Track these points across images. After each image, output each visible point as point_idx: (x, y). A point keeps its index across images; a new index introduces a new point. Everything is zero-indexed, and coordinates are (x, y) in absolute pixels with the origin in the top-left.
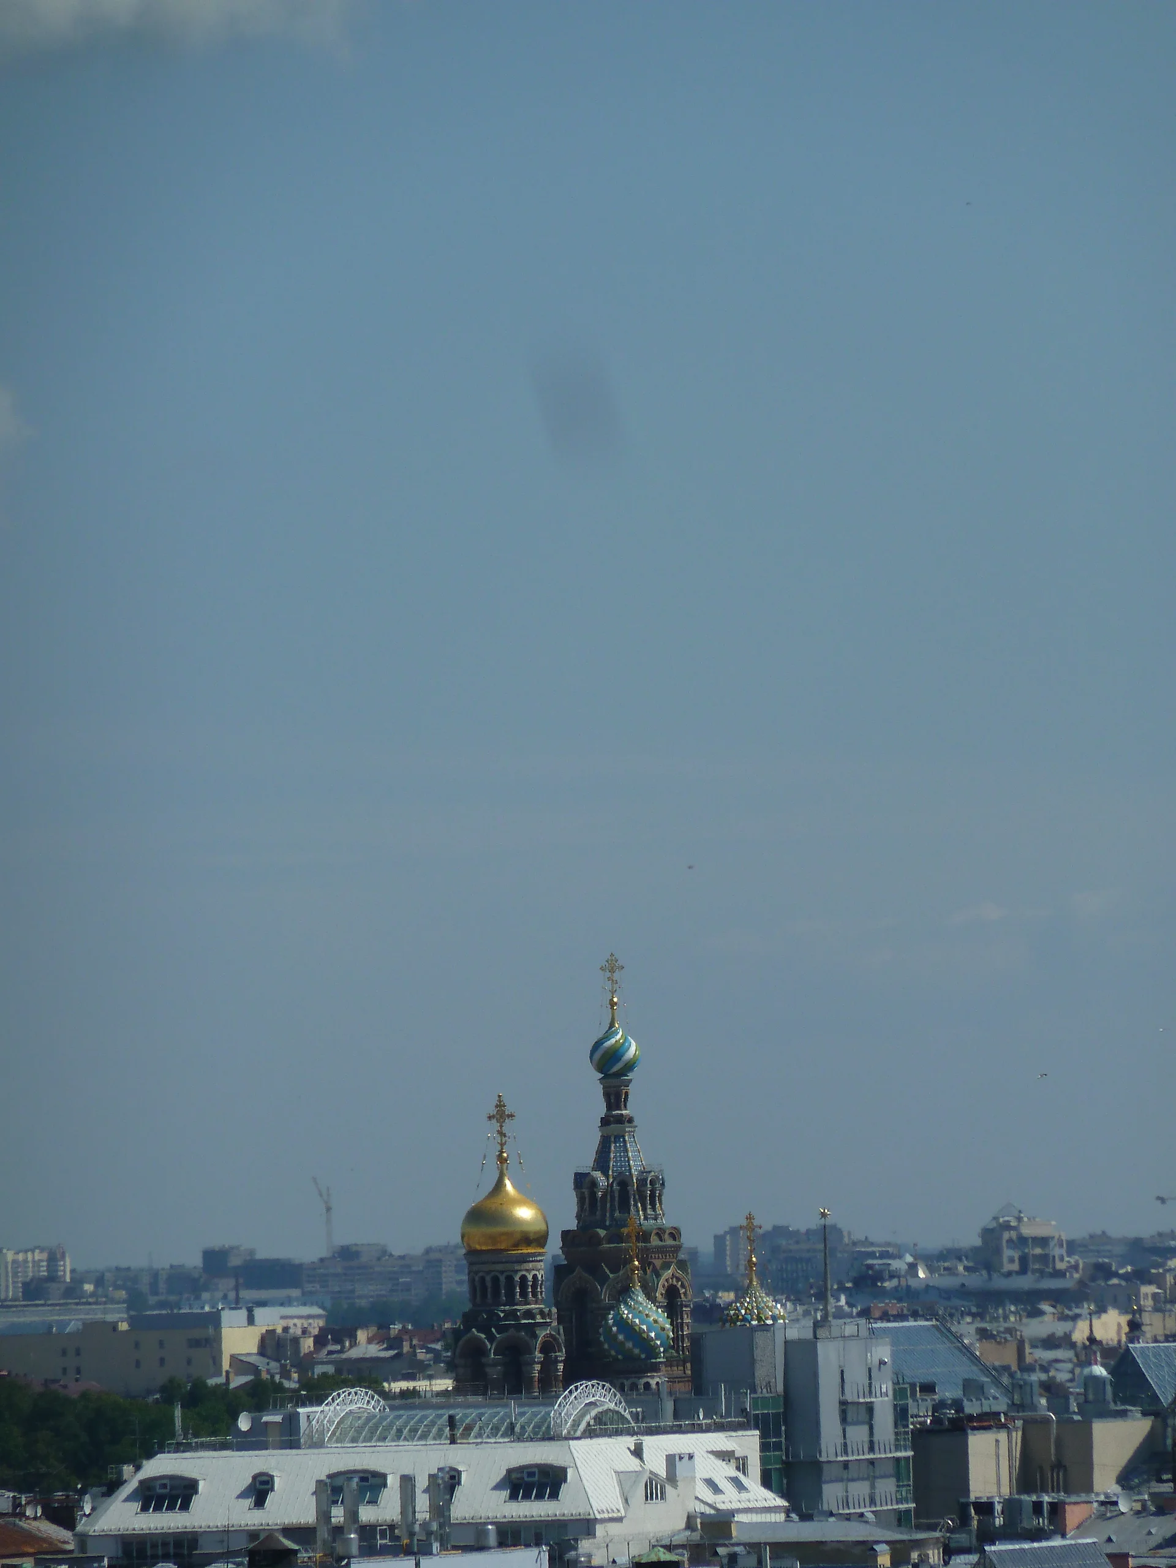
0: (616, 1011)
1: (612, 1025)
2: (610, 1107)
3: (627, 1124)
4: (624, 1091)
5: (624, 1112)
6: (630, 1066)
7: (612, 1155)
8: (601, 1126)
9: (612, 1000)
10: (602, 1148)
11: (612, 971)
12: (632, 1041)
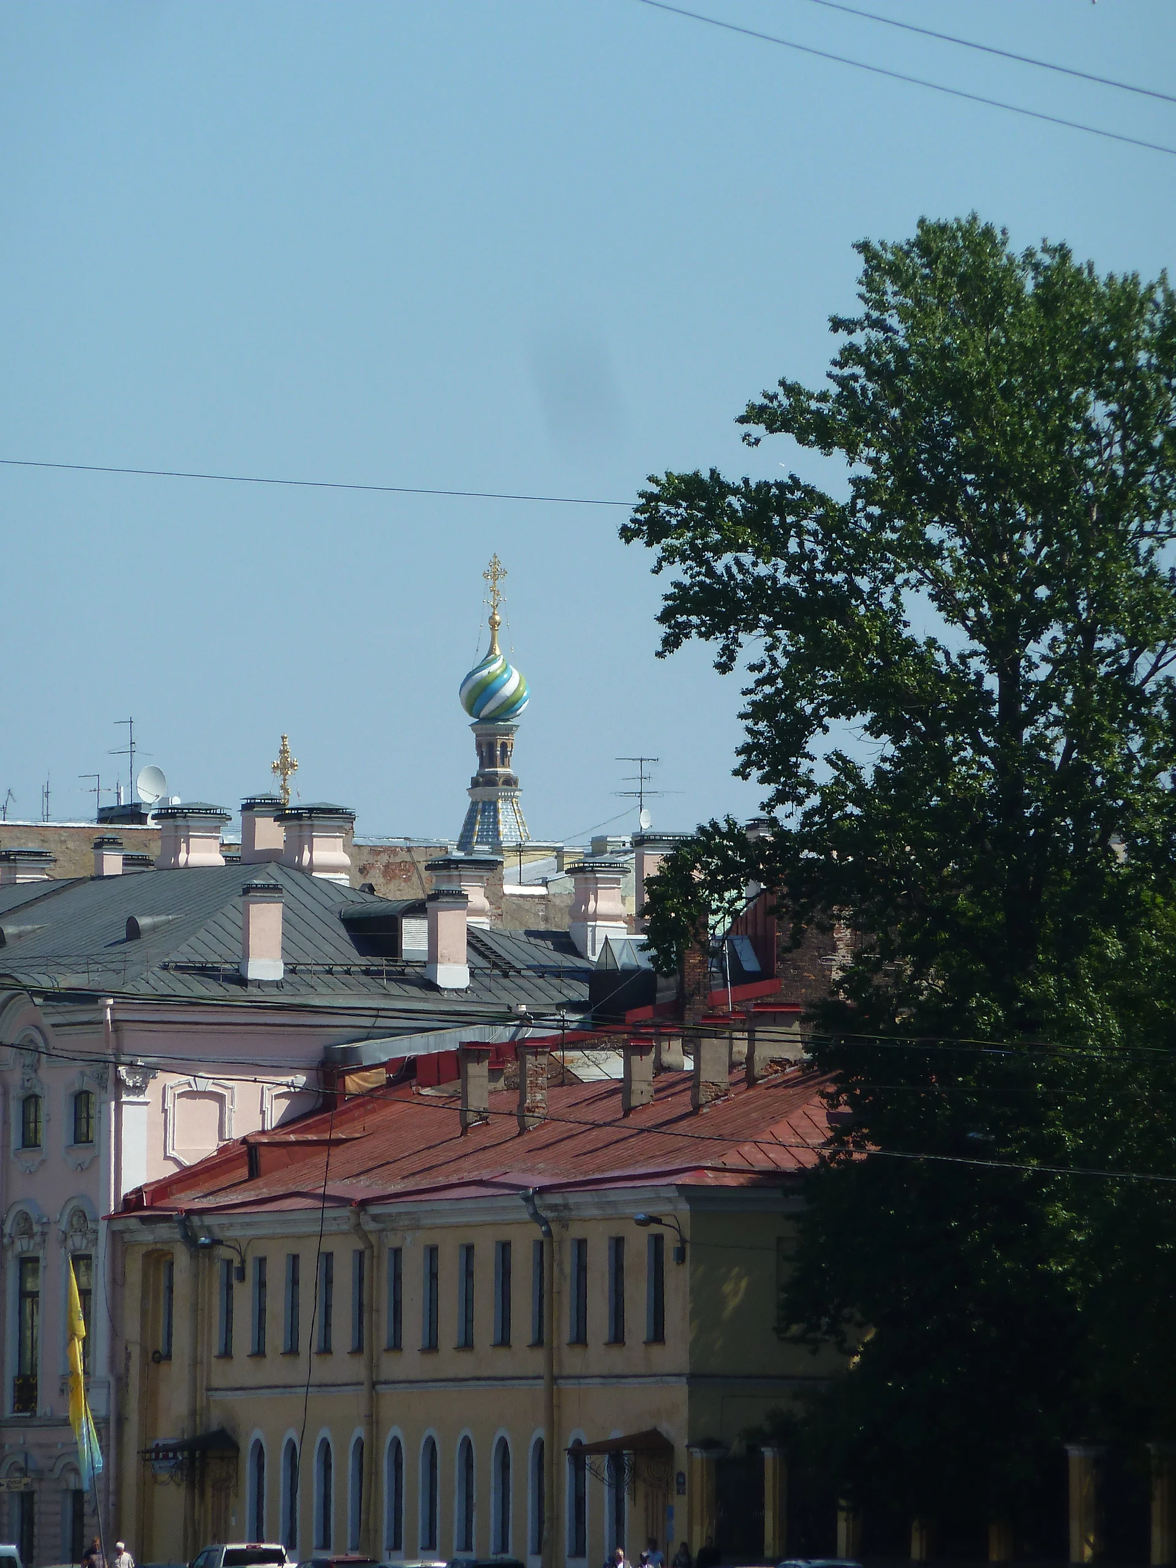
0: (497, 632)
1: (491, 651)
2: (482, 765)
3: (501, 787)
4: (499, 742)
5: (500, 770)
6: (509, 707)
7: (477, 827)
8: (472, 788)
9: (492, 618)
10: (469, 819)
11: (495, 577)
12: (514, 671)
